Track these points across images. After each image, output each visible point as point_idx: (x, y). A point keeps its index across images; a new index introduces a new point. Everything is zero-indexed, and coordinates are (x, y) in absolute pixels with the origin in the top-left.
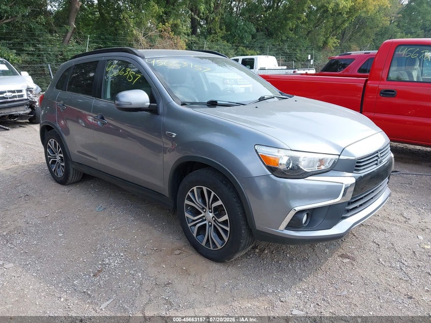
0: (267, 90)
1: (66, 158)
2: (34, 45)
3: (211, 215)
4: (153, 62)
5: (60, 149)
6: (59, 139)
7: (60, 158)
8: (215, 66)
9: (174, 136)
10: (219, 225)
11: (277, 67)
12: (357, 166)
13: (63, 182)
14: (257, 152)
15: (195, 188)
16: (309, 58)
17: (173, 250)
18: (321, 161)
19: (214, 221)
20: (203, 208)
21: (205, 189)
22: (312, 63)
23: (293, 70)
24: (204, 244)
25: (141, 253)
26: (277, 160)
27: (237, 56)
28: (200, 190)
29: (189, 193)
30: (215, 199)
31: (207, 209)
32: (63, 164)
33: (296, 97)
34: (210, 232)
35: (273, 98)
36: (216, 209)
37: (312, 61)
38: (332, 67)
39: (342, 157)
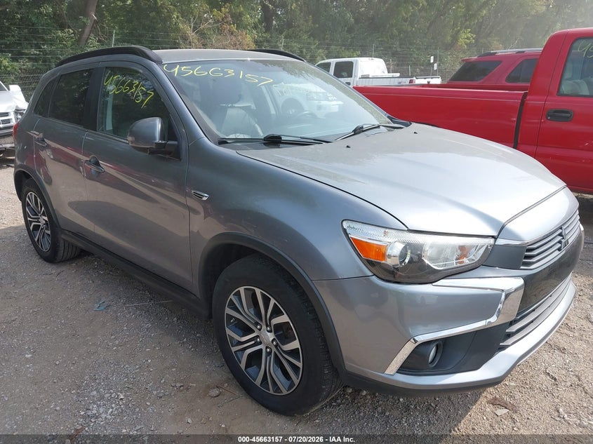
0: (369, 115)
1: (53, 223)
2: (38, 47)
3: (271, 336)
4: (176, 69)
5: (43, 208)
6: (41, 193)
7: (44, 222)
8: (284, 74)
9: (205, 199)
10: (284, 355)
11: (386, 74)
12: (527, 257)
13: (51, 258)
14: (347, 235)
15: (242, 289)
16: (432, 61)
17: (209, 387)
18: (463, 250)
19: (276, 346)
20: (257, 324)
21: (258, 291)
22: (435, 68)
23: (409, 79)
24: (258, 382)
25: (155, 393)
26: (383, 250)
27: (328, 58)
28: (250, 293)
29: (232, 296)
30: (277, 312)
31: (264, 327)
32: (49, 232)
33: (415, 126)
34: (268, 364)
35: (378, 127)
36: (278, 328)
37: (436, 65)
38: (469, 72)
39: (500, 242)
